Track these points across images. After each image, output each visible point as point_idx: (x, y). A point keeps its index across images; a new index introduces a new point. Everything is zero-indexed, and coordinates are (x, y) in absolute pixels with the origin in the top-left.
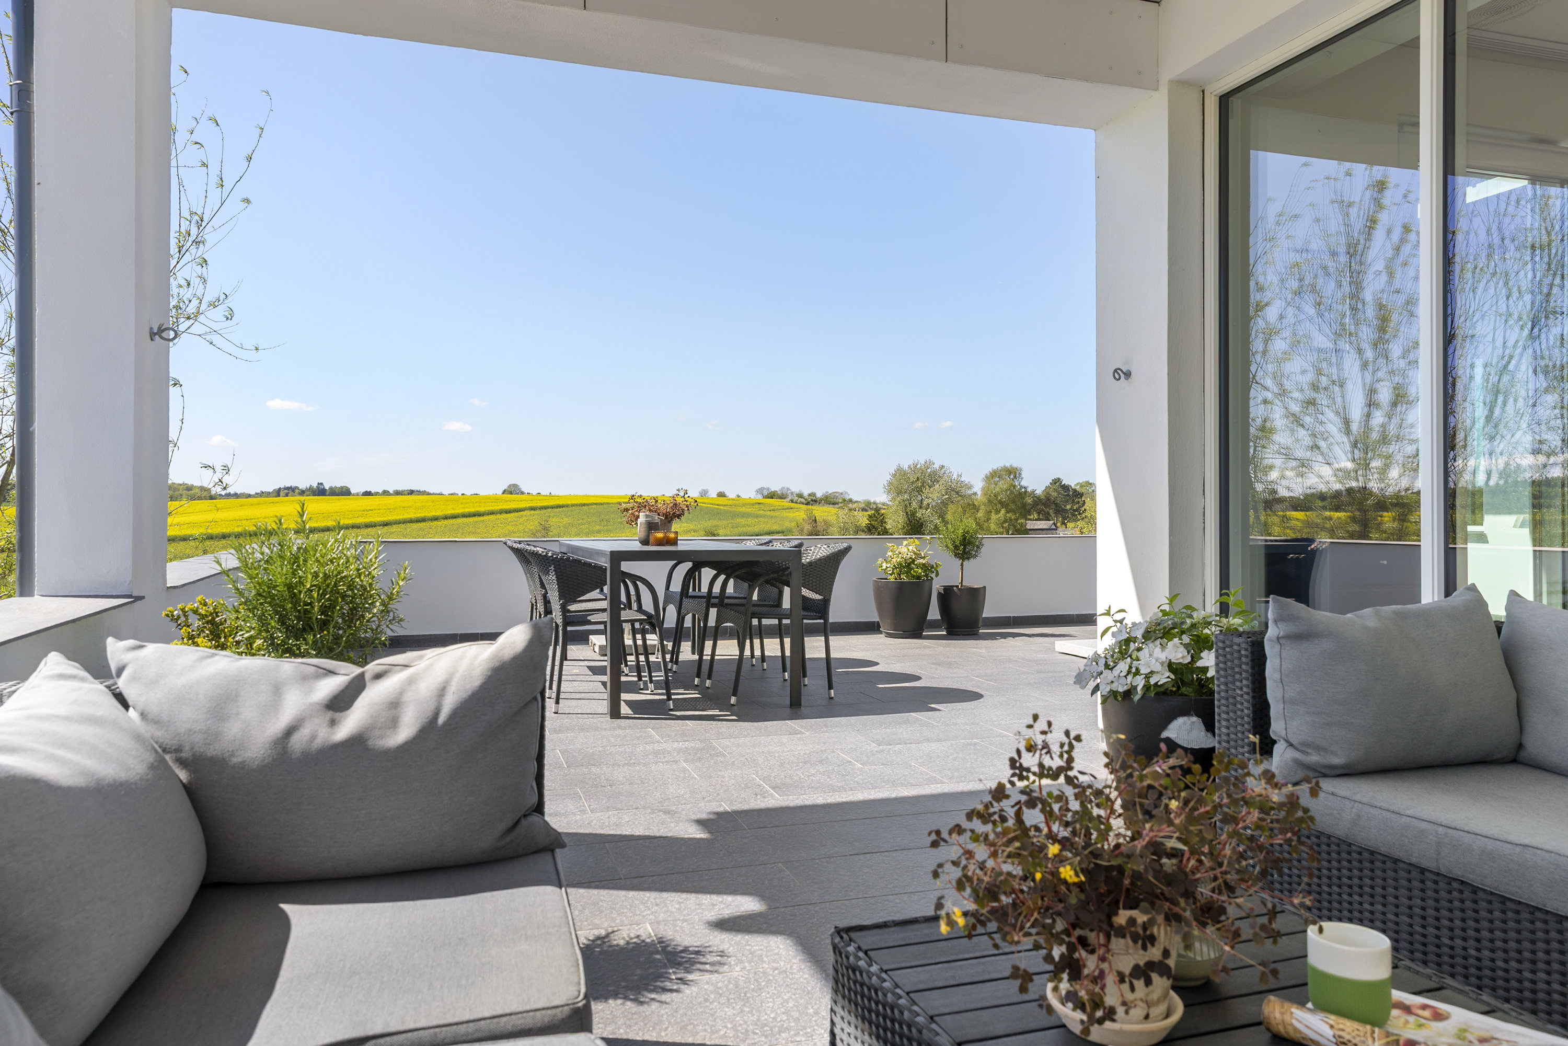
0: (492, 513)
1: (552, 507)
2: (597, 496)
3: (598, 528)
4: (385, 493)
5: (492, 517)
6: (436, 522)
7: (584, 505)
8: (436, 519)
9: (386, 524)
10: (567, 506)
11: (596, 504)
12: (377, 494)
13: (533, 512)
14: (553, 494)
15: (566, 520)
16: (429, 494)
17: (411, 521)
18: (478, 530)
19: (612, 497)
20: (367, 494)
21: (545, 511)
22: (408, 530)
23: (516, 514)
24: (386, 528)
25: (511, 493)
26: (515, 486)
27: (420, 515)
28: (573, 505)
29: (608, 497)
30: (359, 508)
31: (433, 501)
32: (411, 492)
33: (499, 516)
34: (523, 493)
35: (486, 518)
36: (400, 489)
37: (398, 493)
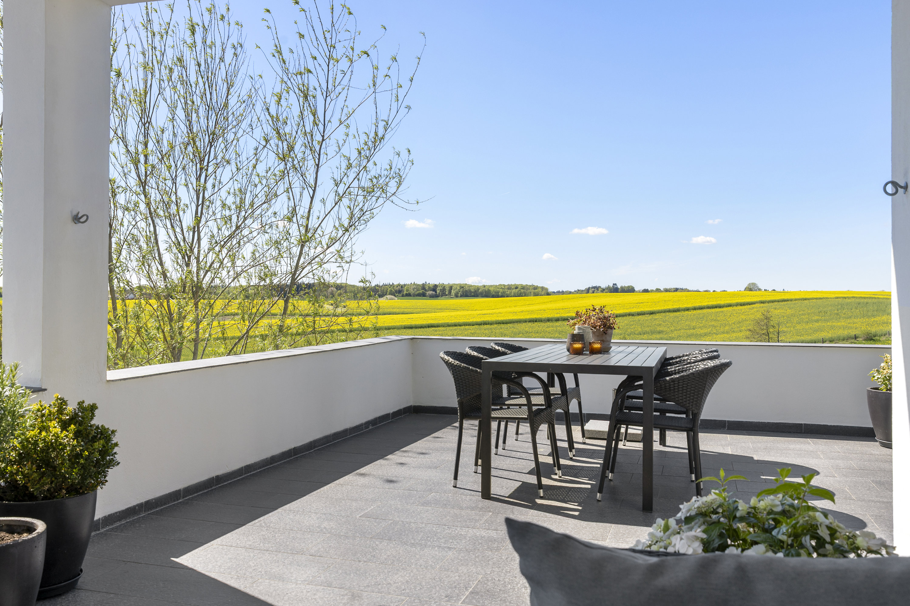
0: (730, 305)
1: (778, 301)
2: (817, 292)
3: (816, 318)
4: (658, 290)
5: (730, 309)
6: (687, 312)
7: (806, 299)
8: (688, 309)
9: (652, 313)
10: (791, 300)
11: (816, 299)
12: (652, 291)
13: (762, 305)
14: (786, 290)
15: (789, 312)
16: (689, 291)
17: (669, 311)
18: (719, 318)
19: (830, 293)
20: (646, 291)
21: (772, 304)
22: (667, 317)
23: (749, 306)
24: (652, 315)
25: (751, 290)
26: (754, 284)
27: (676, 306)
28: (796, 300)
29: (826, 292)
30: (634, 302)
31: (686, 297)
32: (676, 290)
33: (735, 308)
34: (760, 290)
35: (725, 309)
36: (668, 287)
37: (666, 290)
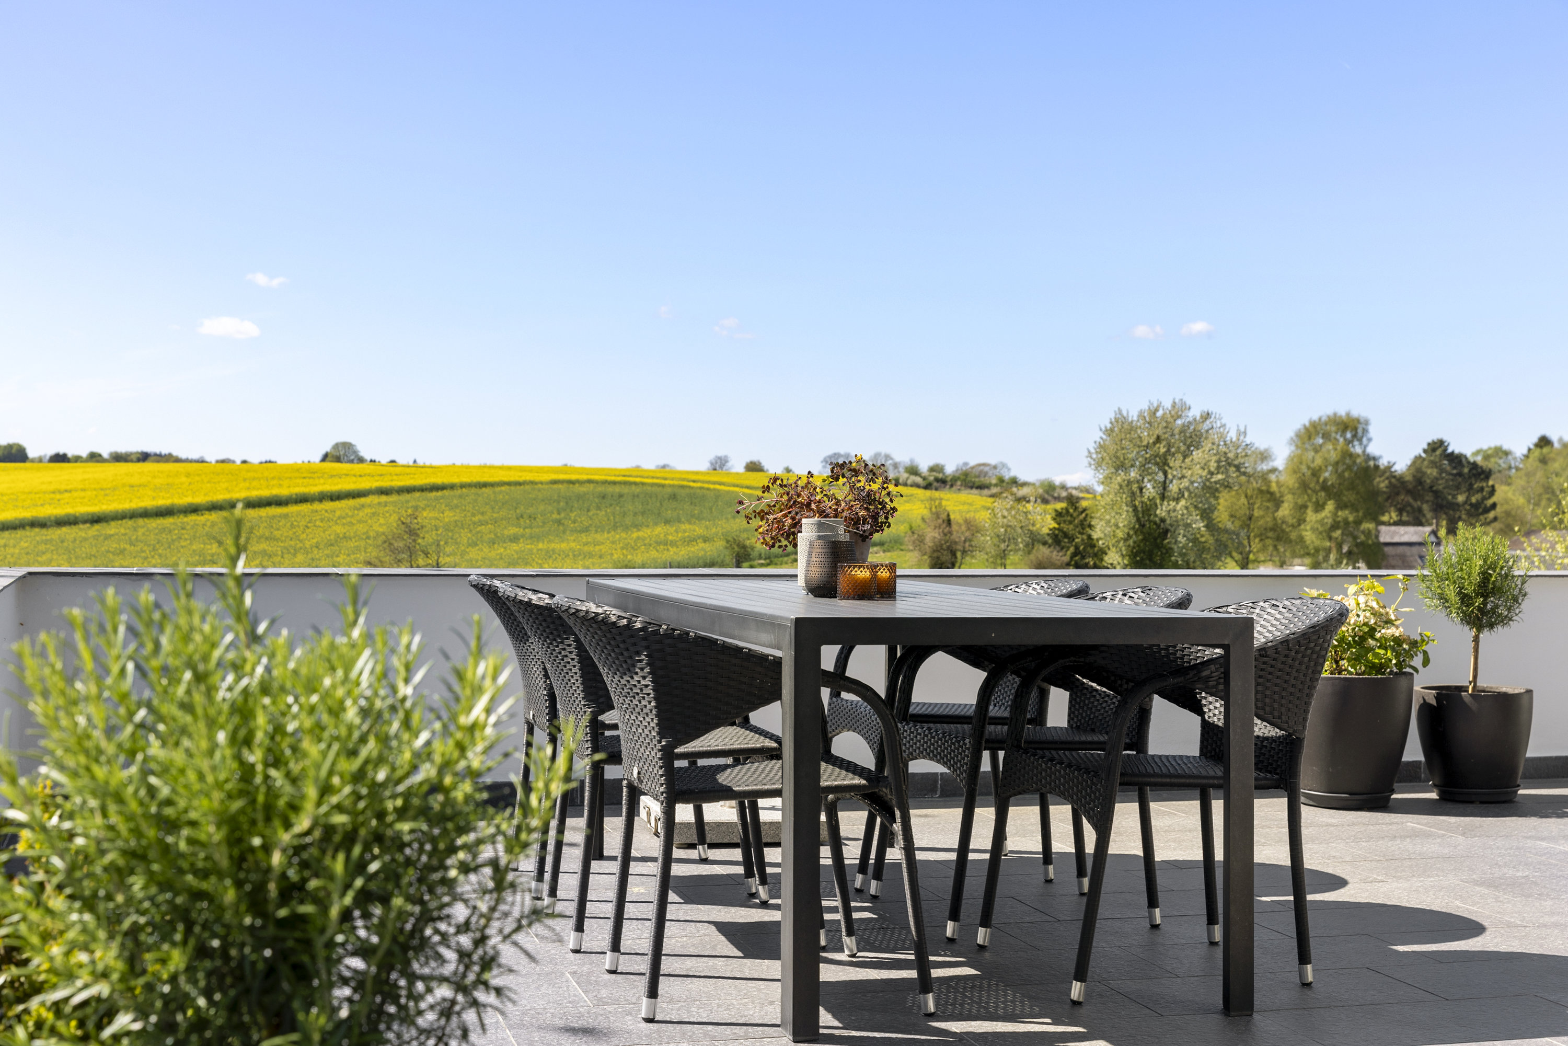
0: (303, 499)
1: (422, 489)
2: (510, 468)
3: (513, 530)
4: (94, 457)
5: (304, 508)
6: (193, 518)
7: (485, 485)
8: (194, 509)
9: (97, 520)
10: (452, 487)
11: (509, 484)
12: (77, 459)
13: (384, 498)
14: (420, 462)
15: (449, 516)
16: (178, 460)
17: (146, 514)
18: (277, 534)
19: (540, 470)
20: (60, 458)
21: (407, 497)
22: (141, 531)
23: (351, 502)
24: (97, 527)
25: (338, 459)
26: (347, 446)
27: (163, 501)
28: (463, 486)
29: (530, 469)
30: (44, 487)
31: (188, 475)
32: (144, 457)
33: (317, 506)
34: (361, 460)
35: (292, 509)
36: (122, 449)
37: (118, 458)
